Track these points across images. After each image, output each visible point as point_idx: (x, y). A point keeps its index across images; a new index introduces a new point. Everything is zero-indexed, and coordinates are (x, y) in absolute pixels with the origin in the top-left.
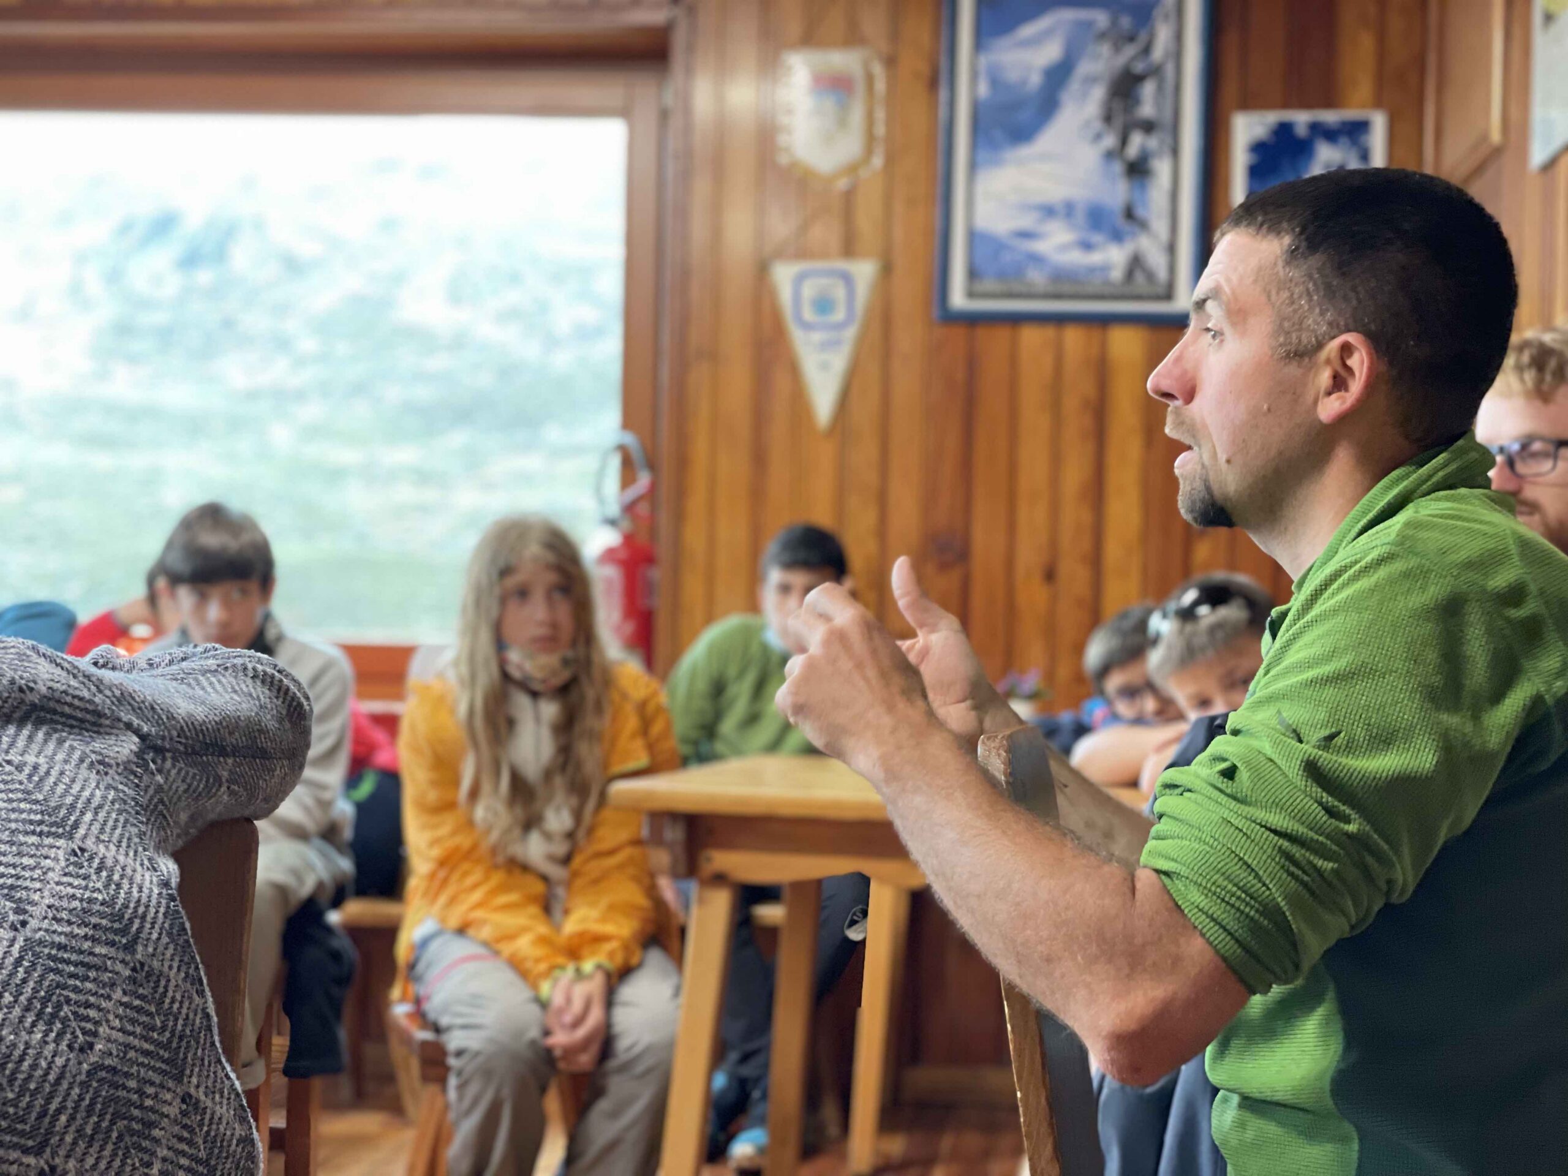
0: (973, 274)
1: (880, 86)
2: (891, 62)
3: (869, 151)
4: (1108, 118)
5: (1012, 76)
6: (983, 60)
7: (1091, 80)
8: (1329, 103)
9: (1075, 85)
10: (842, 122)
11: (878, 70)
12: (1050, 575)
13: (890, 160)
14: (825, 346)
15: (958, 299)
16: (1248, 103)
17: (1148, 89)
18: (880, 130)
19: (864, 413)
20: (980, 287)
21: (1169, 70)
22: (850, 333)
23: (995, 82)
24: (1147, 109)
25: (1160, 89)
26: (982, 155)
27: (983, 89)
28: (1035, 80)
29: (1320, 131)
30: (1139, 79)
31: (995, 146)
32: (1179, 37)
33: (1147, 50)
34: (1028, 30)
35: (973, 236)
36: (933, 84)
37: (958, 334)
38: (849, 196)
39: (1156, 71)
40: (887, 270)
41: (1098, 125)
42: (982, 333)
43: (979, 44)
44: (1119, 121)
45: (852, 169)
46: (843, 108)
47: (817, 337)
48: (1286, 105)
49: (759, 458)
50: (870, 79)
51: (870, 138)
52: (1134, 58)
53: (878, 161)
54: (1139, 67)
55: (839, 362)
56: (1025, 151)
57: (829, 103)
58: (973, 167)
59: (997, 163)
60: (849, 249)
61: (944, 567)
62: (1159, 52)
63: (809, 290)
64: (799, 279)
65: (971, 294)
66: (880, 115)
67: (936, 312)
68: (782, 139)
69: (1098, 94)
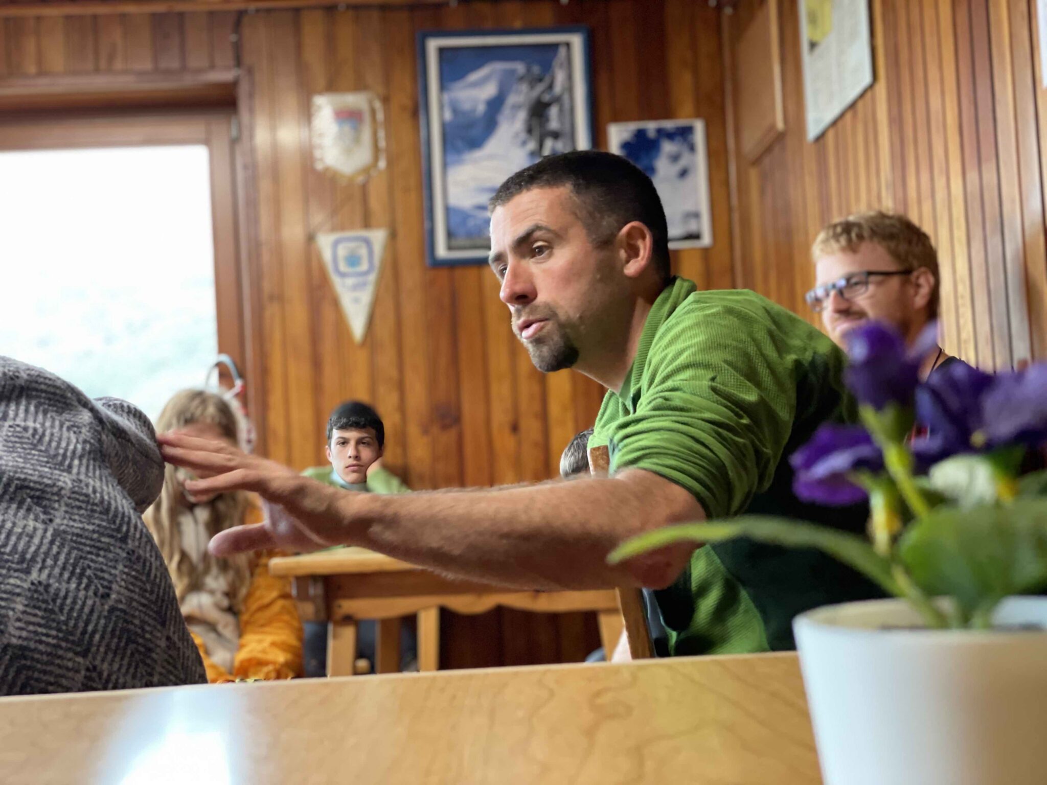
0: (450, 235)
1: (380, 116)
2: (386, 100)
3: (376, 159)
4: (530, 131)
5: (466, 106)
6: (446, 97)
7: (516, 107)
8: (668, 114)
9: (506, 111)
10: (357, 140)
11: (378, 105)
12: (515, 428)
13: (390, 163)
14: (355, 288)
15: (442, 251)
16: (617, 118)
17: (554, 111)
18: (382, 144)
19: (385, 332)
20: (454, 243)
21: (566, 98)
22: (372, 277)
23: (455, 111)
24: (554, 124)
25: (561, 110)
26: (450, 158)
27: (448, 116)
28: (481, 108)
29: (663, 134)
30: (547, 105)
31: (459, 151)
32: (570, 77)
33: (551, 87)
34: (474, 77)
35: (448, 210)
36: (415, 114)
37: (444, 274)
38: (364, 188)
39: (557, 100)
40: (393, 235)
41: (523, 135)
42: (458, 273)
43: (443, 87)
44: (537, 133)
45: (366, 170)
46: (357, 130)
47: (350, 281)
48: (641, 118)
49: (317, 364)
50: (373, 112)
51: (376, 149)
52: (543, 92)
53: (382, 164)
54: (546, 98)
55: (366, 296)
56: (478, 154)
57: (347, 128)
58: (445, 166)
59: (459, 162)
60: (367, 223)
61: (445, 427)
62: (558, 88)
63: (342, 251)
64: (336, 244)
65: (450, 248)
66: (382, 134)
67: (428, 261)
68: (317, 154)
69: (522, 116)
